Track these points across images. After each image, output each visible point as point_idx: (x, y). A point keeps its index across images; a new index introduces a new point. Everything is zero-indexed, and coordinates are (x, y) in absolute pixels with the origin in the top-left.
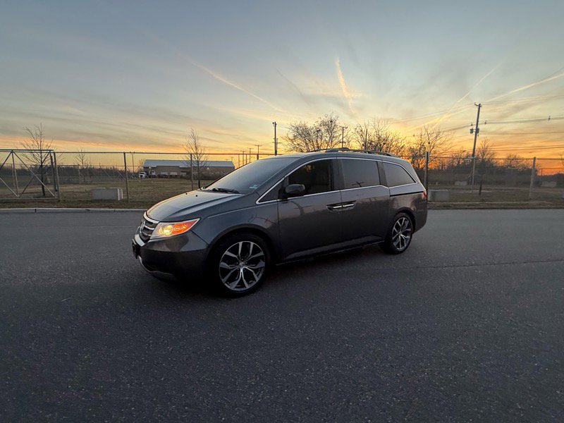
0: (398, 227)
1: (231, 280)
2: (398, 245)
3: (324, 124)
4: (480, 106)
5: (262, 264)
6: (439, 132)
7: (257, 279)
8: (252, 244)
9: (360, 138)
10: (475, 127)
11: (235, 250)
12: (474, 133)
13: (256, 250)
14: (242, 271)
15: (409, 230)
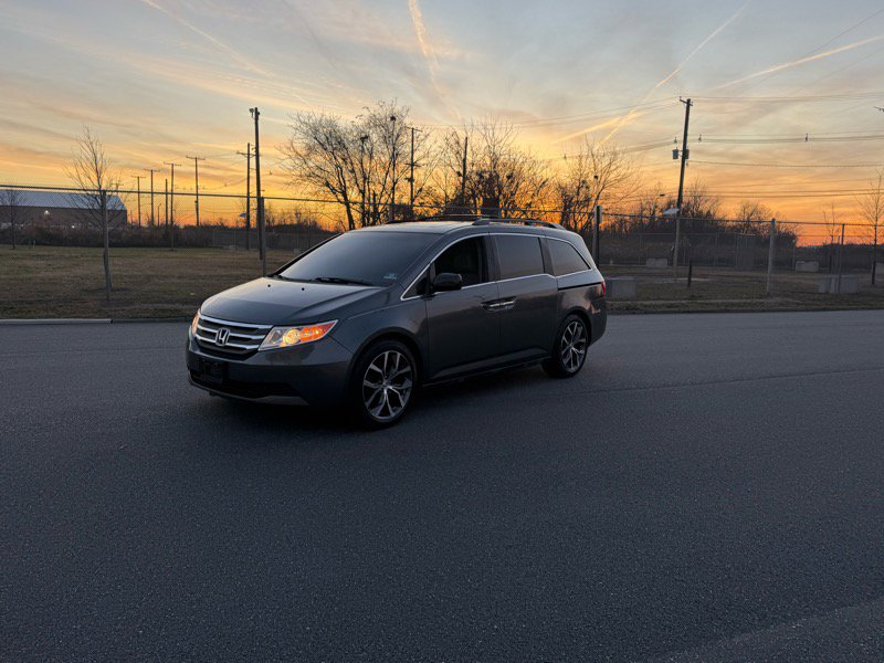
0: (568, 337)
1: (375, 404)
2: (569, 363)
3: (375, 122)
4: (688, 103)
5: (408, 384)
6: (615, 154)
7: (403, 404)
8: (399, 354)
9: (453, 160)
10: (681, 148)
11: (379, 364)
12: (680, 158)
13: (403, 364)
14: (385, 392)
15: (583, 340)
